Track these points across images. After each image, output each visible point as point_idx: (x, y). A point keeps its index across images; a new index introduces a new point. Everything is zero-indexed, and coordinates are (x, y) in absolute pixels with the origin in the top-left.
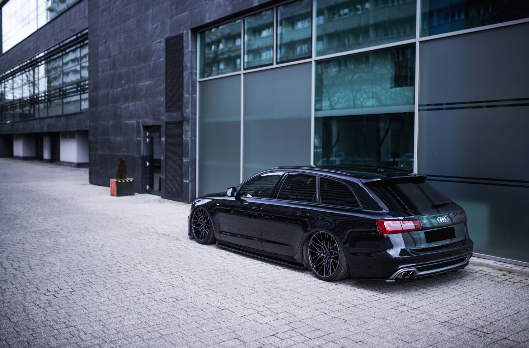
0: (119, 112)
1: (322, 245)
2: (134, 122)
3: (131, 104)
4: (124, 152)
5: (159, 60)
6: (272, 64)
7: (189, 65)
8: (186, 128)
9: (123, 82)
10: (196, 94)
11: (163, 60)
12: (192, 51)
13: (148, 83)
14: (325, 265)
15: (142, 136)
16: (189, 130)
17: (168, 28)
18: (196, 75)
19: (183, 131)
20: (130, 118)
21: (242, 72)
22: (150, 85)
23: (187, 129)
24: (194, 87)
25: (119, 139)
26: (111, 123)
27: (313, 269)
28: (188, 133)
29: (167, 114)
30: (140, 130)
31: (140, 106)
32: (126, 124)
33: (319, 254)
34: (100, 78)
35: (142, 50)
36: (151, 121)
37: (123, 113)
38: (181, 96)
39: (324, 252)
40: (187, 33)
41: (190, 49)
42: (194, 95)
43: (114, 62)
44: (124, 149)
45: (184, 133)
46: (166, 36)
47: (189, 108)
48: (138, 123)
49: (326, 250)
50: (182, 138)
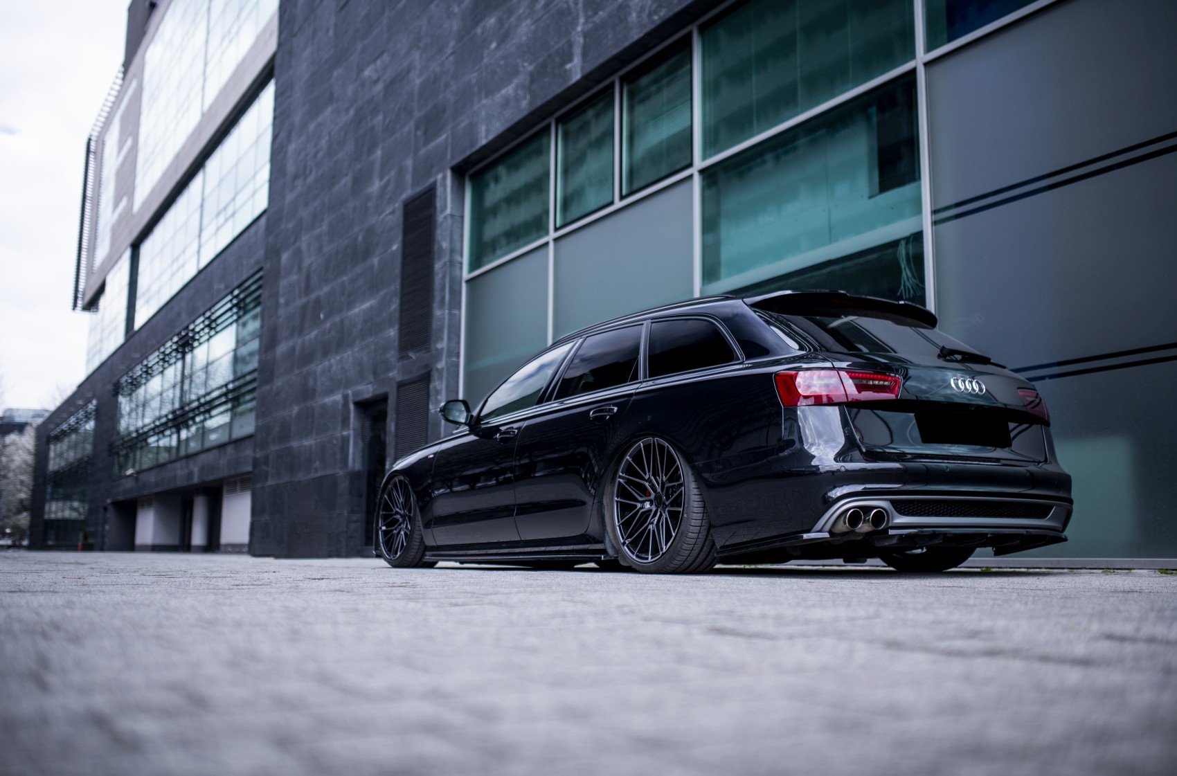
0: (311, 382)
1: (647, 477)
2: (338, 397)
3: (334, 360)
4: (316, 470)
5: (389, 251)
6: (612, 203)
7: (445, 245)
8: (435, 387)
9: (322, 316)
10: (459, 308)
11: (397, 249)
12: (452, 216)
13: (367, 305)
14: (654, 531)
15: (351, 426)
16: (441, 390)
17: (409, 178)
18: (461, 268)
19: (431, 394)
20: (330, 392)
21: (553, 235)
22: (371, 308)
23: (438, 388)
24: (455, 294)
25: (309, 442)
26: (296, 410)
27: (626, 548)
28: (439, 397)
29: (401, 363)
30: (349, 413)
31: (351, 358)
32: (324, 406)
33: (639, 505)
34: (281, 320)
35: (360, 238)
36: (370, 387)
37: (319, 383)
38: (427, 316)
39: (653, 496)
40: (444, 178)
41: (448, 211)
42: (456, 312)
43: (308, 278)
44: (317, 464)
45: (432, 398)
46: (404, 196)
47: (442, 339)
48: (345, 397)
49: (655, 490)
50: (428, 409)
